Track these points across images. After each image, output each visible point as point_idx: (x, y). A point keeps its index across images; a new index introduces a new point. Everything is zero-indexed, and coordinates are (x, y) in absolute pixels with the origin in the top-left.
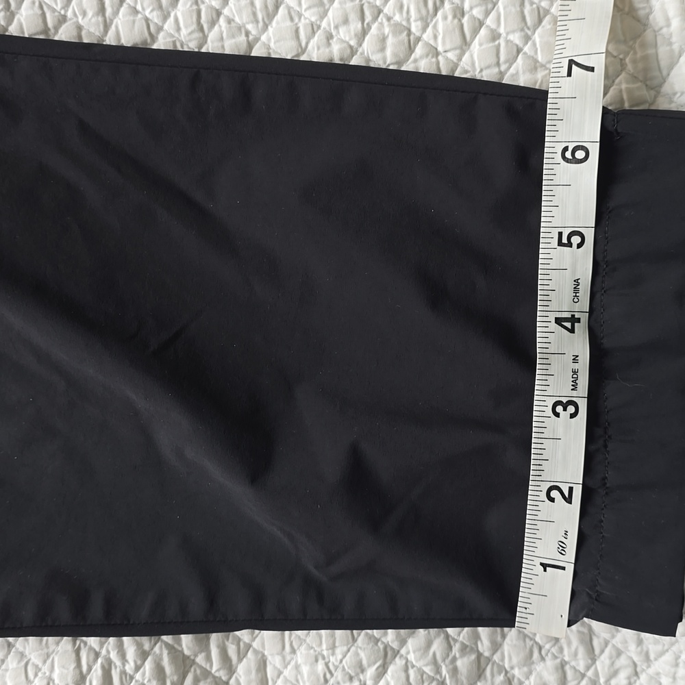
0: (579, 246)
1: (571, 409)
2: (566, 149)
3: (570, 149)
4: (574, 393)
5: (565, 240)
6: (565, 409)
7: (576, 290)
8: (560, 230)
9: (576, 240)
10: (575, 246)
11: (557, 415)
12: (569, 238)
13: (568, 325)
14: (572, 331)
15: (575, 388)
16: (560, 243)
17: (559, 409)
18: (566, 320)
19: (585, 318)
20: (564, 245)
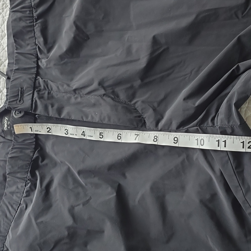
0: (100, 137)
1: (66, 133)
2: (121, 135)
3: (120, 135)
4: (70, 134)
5: (101, 134)
6: (66, 132)
7: (91, 136)
8: (103, 133)
9: (101, 136)
10: (100, 136)
11: (65, 130)
12: (101, 135)
13: (83, 134)
14: (82, 135)
15: (71, 134)
16: (100, 133)
17: (66, 131)
18: (84, 133)
19: (85, 138)
20: (100, 134)
